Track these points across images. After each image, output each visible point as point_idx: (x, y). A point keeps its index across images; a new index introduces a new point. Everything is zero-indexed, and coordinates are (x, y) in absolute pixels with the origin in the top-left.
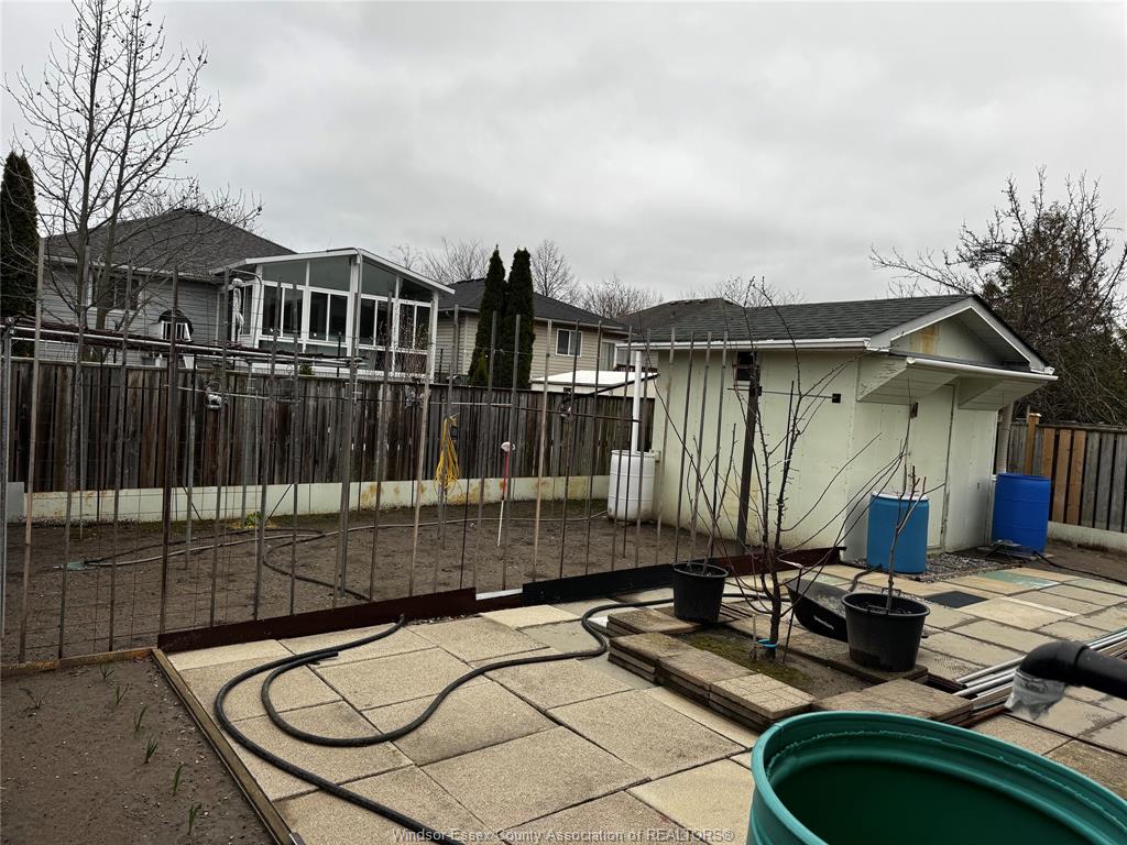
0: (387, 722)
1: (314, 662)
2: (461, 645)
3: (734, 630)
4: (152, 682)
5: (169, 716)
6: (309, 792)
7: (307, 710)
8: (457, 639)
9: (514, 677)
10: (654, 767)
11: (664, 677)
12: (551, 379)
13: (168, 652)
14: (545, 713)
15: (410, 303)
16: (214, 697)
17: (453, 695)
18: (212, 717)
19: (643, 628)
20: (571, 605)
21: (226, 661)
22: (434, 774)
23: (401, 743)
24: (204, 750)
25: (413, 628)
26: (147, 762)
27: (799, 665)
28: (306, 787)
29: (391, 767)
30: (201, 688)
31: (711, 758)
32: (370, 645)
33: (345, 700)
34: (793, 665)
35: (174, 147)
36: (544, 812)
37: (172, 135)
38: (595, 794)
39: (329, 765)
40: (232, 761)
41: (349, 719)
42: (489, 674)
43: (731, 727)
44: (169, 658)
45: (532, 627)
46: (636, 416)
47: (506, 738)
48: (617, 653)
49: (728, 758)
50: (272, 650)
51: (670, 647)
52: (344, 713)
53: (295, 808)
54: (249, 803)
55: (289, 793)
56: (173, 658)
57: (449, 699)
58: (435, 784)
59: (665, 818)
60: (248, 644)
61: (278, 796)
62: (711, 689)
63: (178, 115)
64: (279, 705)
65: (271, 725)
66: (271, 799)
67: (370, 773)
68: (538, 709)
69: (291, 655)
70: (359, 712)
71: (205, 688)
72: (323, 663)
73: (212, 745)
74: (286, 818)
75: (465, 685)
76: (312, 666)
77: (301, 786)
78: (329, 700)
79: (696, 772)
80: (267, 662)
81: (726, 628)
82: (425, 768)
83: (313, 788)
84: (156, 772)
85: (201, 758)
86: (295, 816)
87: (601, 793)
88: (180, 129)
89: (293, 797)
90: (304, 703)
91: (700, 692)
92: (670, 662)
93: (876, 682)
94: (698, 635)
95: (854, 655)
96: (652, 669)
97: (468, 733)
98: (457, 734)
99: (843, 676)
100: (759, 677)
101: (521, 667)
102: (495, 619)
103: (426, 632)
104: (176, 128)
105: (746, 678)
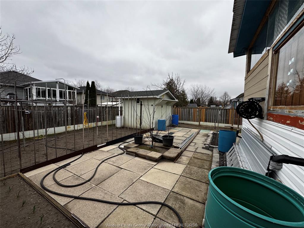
0: (86, 177)
1: (65, 167)
2: (97, 156)
3: (145, 144)
4: (20, 182)
5: (27, 190)
6: (72, 200)
7: (66, 179)
8: (96, 156)
9: (110, 161)
10: (142, 173)
11: (137, 155)
12: (102, 104)
13: (23, 173)
14: (118, 167)
15: (70, 91)
16: (40, 182)
17: (99, 168)
18: (40, 188)
19: (131, 147)
20: (115, 145)
21: (41, 172)
22: (100, 186)
23: (91, 181)
24: (40, 197)
25: (86, 155)
26: (23, 206)
27: (156, 148)
28: (71, 199)
29: (91, 188)
30: (36, 180)
31: (150, 168)
32: (77, 160)
33: (75, 174)
34: (156, 149)
35: (8, 56)
36: (126, 188)
37: (6, 54)
38: (134, 182)
39: (76, 192)
40: (50, 198)
41: (77, 179)
42: (105, 161)
43: (151, 162)
44: (24, 174)
45: (110, 150)
46: (119, 110)
47: (113, 174)
48: (127, 152)
49: (153, 167)
50: (53, 166)
51: (137, 150)
52: (76, 178)
53: (70, 205)
54: (57, 209)
55: (67, 202)
56: (25, 174)
57: (98, 169)
58: (102, 189)
59: (148, 183)
60: (46, 166)
61: (64, 204)
62: (146, 156)
63: (8, 49)
64: (58, 180)
65: (58, 185)
66: (63, 205)
67: (86, 191)
68: (117, 167)
69: (59, 167)
70: (79, 177)
71: (37, 180)
72: (67, 167)
73: (42, 196)
74: (68, 209)
75: (101, 165)
76: (65, 168)
77: (69, 199)
78: (71, 175)
79: (149, 172)
80: (53, 170)
81: (144, 144)
82: (98, 186)
83: (73, 199)
84: (27, 208)
85: (40, 200)
86: (70, 208)
87: (135, 181)
88: (9, 52)
89: (69, 203)
90: (65, 178)
91: (144, 157)
92: (138, 152)
93: (169, 149)
94: (140, 146)
95: (164, 145)
96: (135, 154)
97: (105, 175)
98: (103, 176)
99: (163, 149)
100: (152, 152)
101: (111, 159)
102: (102, 150)
103: (89, 155)
104: (8, 52)
105: (151, 153)
